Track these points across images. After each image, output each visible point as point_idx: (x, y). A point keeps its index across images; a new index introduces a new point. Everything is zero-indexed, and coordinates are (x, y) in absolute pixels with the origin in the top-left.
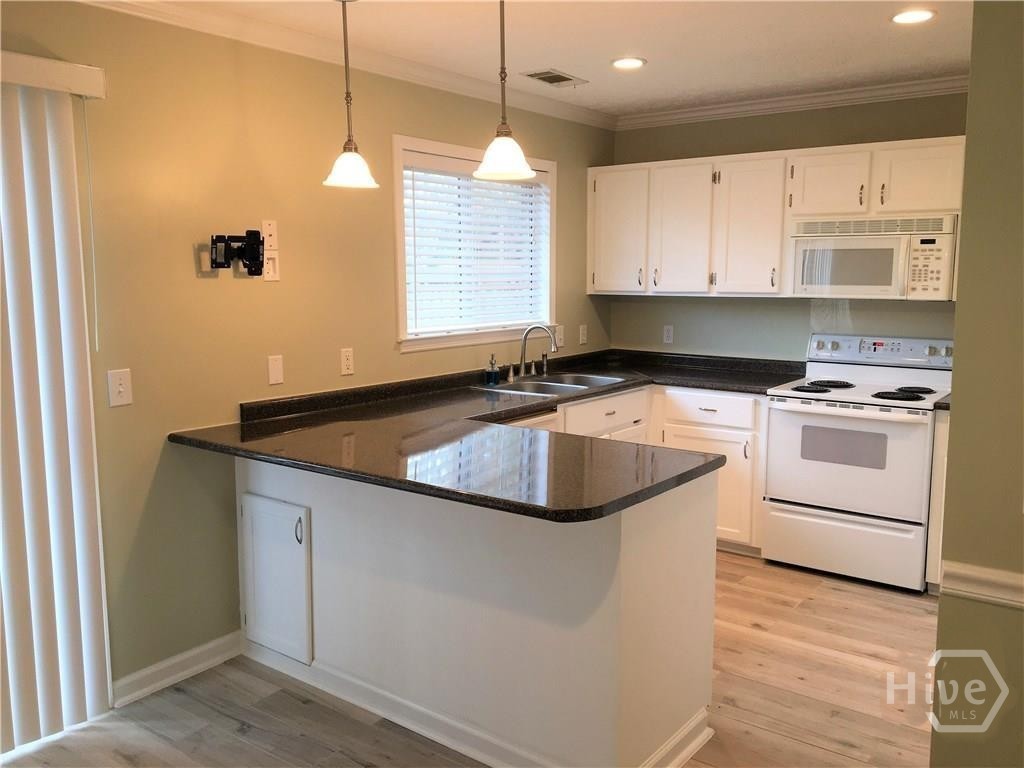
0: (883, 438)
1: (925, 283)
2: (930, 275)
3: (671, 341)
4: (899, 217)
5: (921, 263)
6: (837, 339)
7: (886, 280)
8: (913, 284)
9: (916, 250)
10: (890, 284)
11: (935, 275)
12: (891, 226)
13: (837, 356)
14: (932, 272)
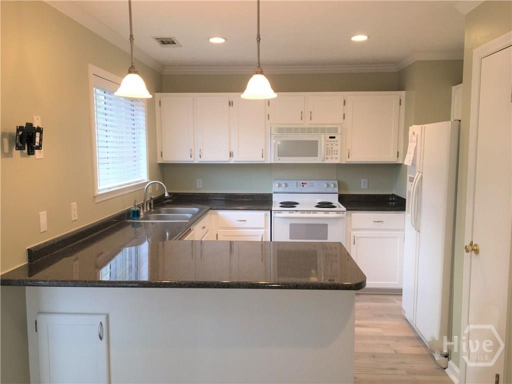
0: (326, 225)
1: (332, 156)
2: (334, 152)
3: (201, 187)
4: (320, 126)
5: (330, 146)
6: (286, 182)
7: (315, 154)
8: (326, 156)
9: (328, 141)
10: (317, 156)
11: (336, 152)
12: (316, 130)
13: (287, 190)
14: (334, 151)
